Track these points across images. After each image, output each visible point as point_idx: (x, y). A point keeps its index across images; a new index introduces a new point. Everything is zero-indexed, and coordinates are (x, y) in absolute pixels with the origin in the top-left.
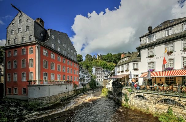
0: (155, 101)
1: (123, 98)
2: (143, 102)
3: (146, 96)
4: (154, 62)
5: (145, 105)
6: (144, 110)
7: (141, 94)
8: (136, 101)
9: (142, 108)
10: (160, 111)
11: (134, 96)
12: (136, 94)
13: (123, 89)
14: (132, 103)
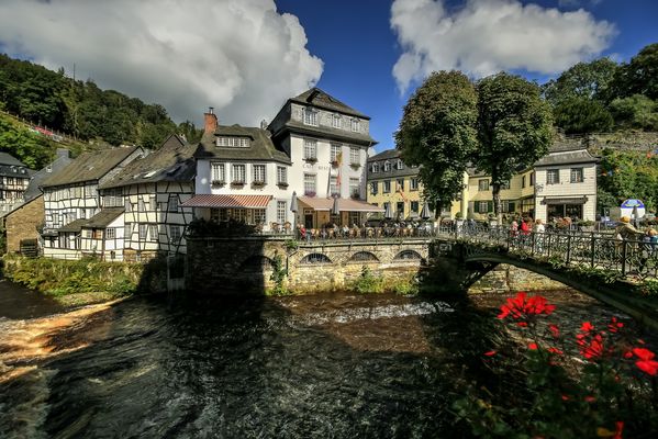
0: (344, 259)
1: (268, 273)
2: (321, 268)
3: (328, 252)
4: (314, 176)
5: (326, 274)
6: (325, 285)
7: (319, 250)
8: (306, 270)
9: (321, 284)
10: (352, 277)
11: (301, 258)
12: (306, 254)
13: (267, 243)
14: (294, 278)
